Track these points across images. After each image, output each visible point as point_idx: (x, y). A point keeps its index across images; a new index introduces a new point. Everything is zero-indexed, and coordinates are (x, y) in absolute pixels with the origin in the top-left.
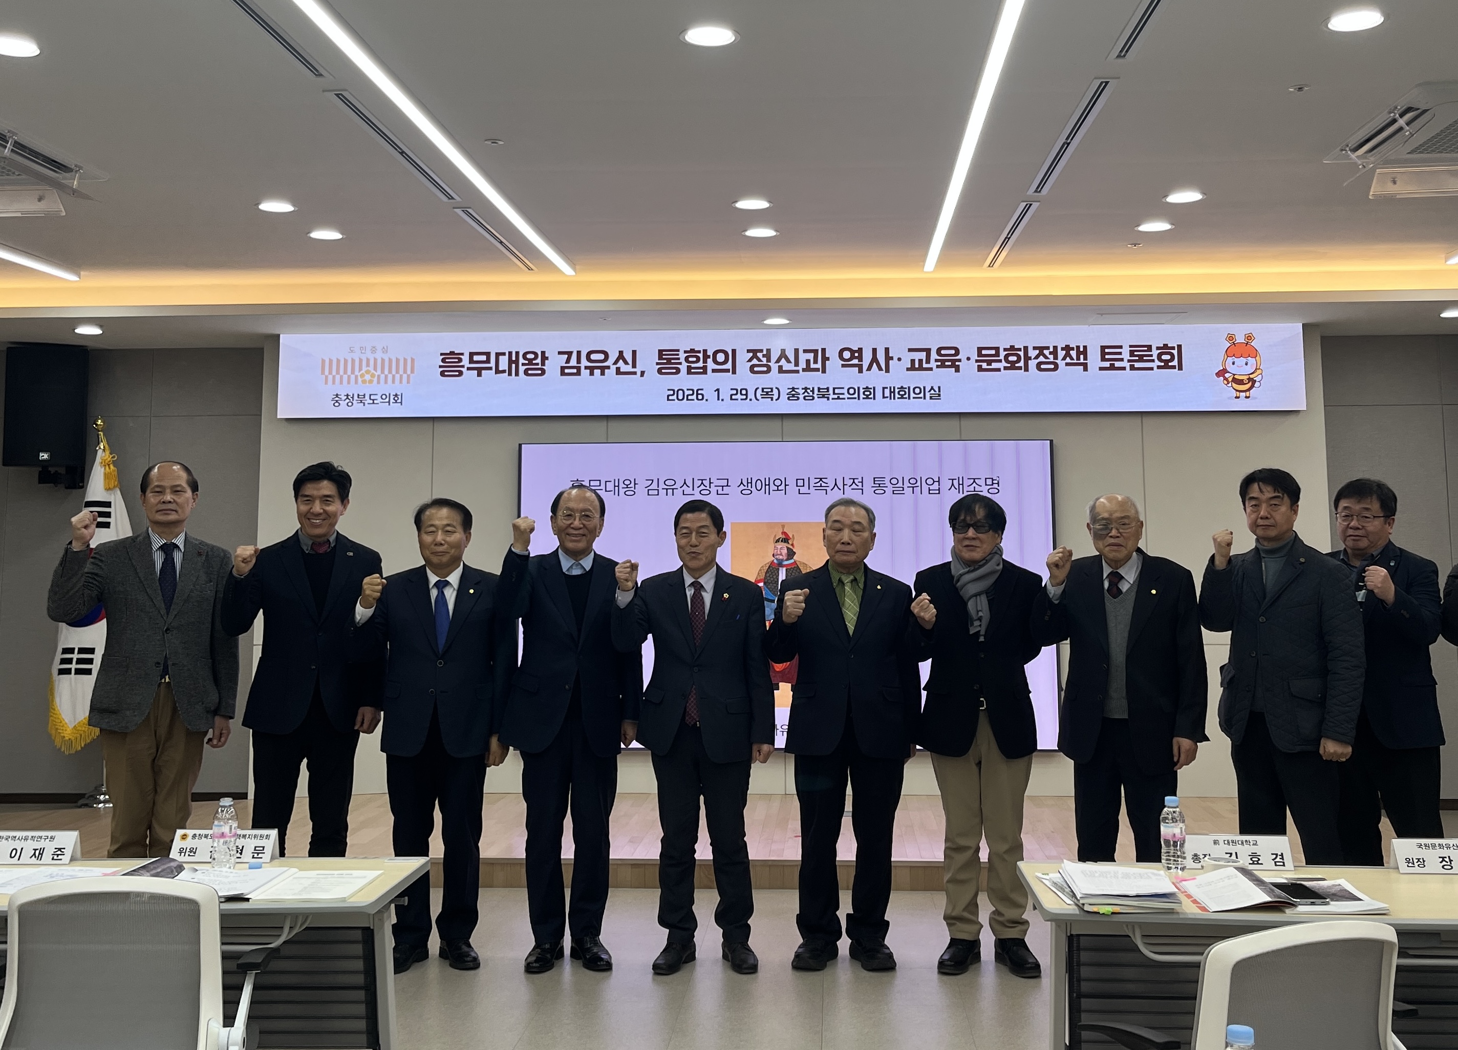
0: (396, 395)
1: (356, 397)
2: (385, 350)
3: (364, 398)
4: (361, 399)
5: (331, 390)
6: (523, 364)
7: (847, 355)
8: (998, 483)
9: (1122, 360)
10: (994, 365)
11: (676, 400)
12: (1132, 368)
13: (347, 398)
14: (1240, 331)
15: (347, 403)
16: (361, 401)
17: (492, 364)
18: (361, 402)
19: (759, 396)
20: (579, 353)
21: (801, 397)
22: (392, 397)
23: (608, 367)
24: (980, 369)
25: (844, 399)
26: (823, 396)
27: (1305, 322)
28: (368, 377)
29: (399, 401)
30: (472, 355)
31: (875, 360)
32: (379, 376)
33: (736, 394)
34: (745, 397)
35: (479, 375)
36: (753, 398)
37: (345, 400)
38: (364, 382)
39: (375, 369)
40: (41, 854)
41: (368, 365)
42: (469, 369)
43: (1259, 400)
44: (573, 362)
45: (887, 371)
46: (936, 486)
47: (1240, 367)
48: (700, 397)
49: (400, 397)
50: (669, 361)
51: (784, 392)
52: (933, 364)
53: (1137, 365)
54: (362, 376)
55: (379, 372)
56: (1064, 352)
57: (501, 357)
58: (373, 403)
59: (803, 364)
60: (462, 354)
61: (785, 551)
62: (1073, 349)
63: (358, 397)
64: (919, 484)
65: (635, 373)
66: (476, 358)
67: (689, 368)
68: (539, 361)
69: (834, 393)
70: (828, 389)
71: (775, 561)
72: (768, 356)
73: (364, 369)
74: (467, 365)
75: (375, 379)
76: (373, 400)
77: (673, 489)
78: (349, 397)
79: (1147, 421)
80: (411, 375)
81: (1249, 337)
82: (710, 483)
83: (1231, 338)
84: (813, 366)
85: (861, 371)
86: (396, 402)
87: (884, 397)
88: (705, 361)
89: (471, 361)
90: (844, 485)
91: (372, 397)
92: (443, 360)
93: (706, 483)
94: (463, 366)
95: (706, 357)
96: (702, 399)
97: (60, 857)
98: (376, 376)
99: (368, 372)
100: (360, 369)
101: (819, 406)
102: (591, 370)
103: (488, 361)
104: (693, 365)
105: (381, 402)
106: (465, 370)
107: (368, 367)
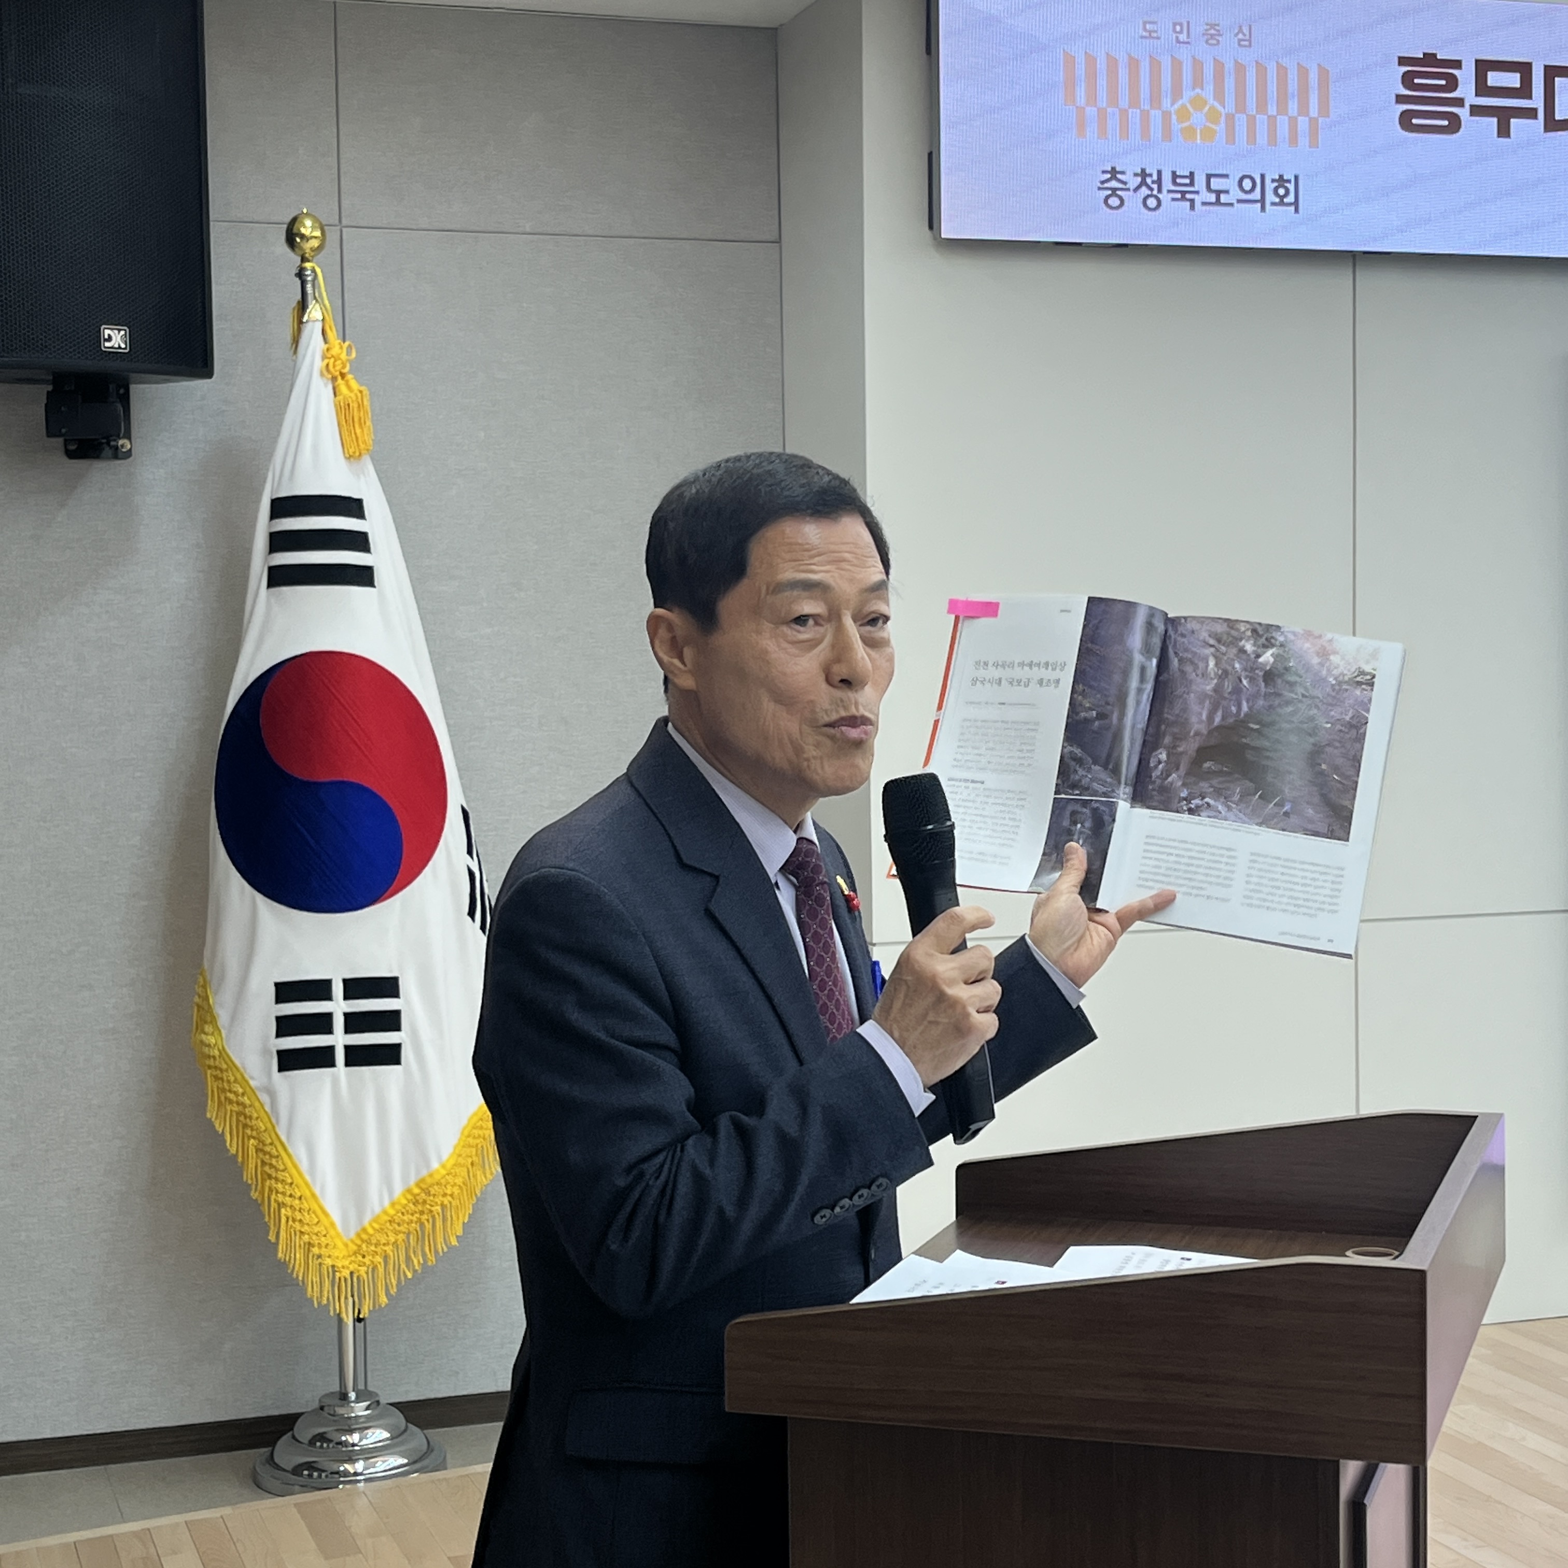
0: (1281, 181)
1: (1167, 184)
2: (1243, 35)
3: (1192, 184)
4: (1184, 187)
13: (1143, 183)
15: (1145, 199)
16: (1183, 193)
17: (1537, 101)
18: (1183, 198)
22: (1270, 186)
28: (1198, 120)
29: (1290, 199)
30: (1481, 67)
32: (1230, 118)
35: (1504, 131)
37: (1137, 189)
38: (1189, 132)
39: (1219, 93)
41: (1198, 82)
42: (1476, 110)
54: (1183, 114)
55: (1230, 106)
57: (1558, 82)
58: (1218, 202)
60: (1457, 64)
63: (1174, 183)
66: (1494, 79)
73: (1188, 93)
74: (1472, 100)
75: (1220, 130)
76: (1218, 193)
78: (1149, 180)
80: (1321, 120)
86: (1281, 203)
89: (1482, 87)
91: (1216, 184)
92: (1407, 80)
94: (1460, 102)
98: (1223, 119)
99: (1198, 102)
100: (1177, 93)
103: (1525, 90)
105: (1239, 201)
106: (1463, 113)
107: (1198, 90)
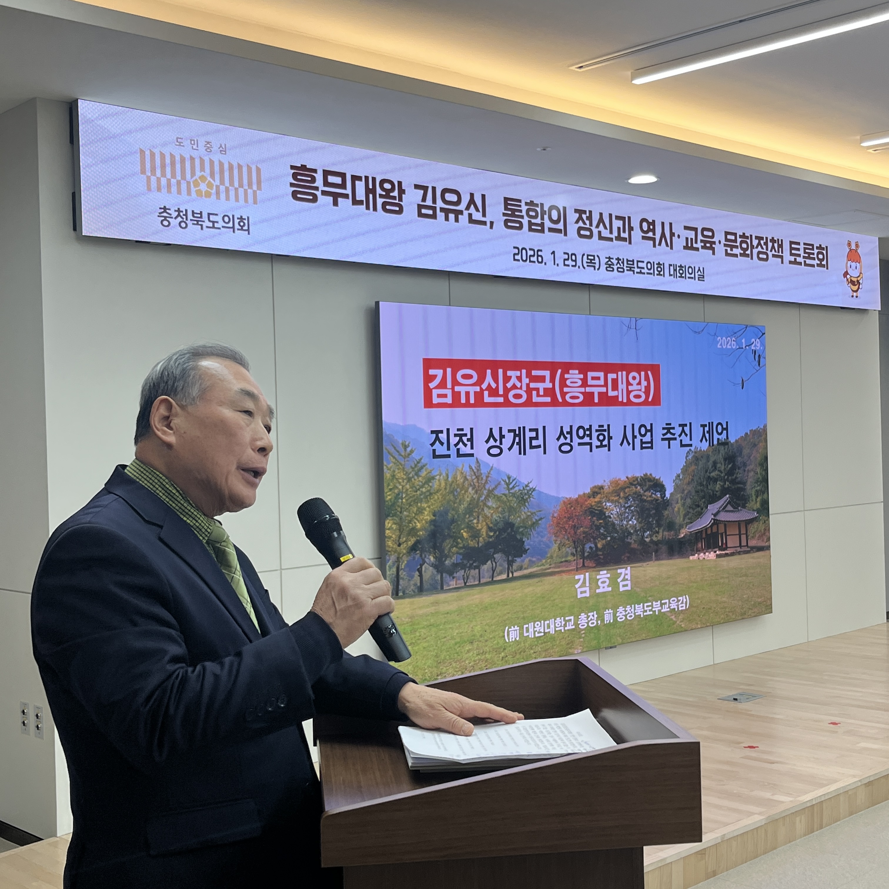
0: (241, 219)
1: (190, 216)
3: (201, 217)
4: (197, 218)
5: (158, 199)
6: (380, 196)
7: (645, 226)
10: (735, 251)
11: (521, 260)
12: (806, 265)
13: (179, 215)
14: (853, 239)
15: (180, 223)
16: (198, 221)
17: (348, 191)
18: (197, 224)
19: (585, 265)
20: (434, 189)
21: (615, 267)
22: (237, 221)
23: (461, 212)
24: (727, 254)
25: (644, 273)
26: (630, 270)
28: (203, 187)
29: (246, 228)
30: (325, 173)
31: (663, 235)
32: (218, 187)
33: (568, 259)
34: (574, 263)
35: (335, 203)
36: (581, 267)
37: (176, 218)
38: (199, 193)
39: (212, 175)
41: (202, 169)
44: (429, 201)
45: (672, 247)
47: (854, 271)
48: (540, 259)
49: (246, 222)
50: (513, 213)
51: (604, 261)
52: (699, 245)
53: (808, 261)
54: (196, 184)
55: (217, 182)
56: (771, 244)
57: (357, 182)
58: (213, 227)
59: (615, 234)
60: (315, 171)
62: (776, 241)
63: (193, 216)
65: (484, 223)
66: (331, 179)
67: (530, 224)
68: (395, 193)
69: (638, 267)
72: (590, 218)
73: (198, 174)
74: (322, 188)
75: (213, 192)
76: (213, 222)
78: (181, 214)
80: (258, 192)
81: (857, 245)
83: (849, 244)
84: (622, 235)
85: (654, 245)
86: (242, 229)
87: (670, 275)
88: (542, 219)
89: (326, 182)
91: (212, 218)
92: (294, 176)
94: (317, 188)
95: (543, 213)
96: (542, 262)
98: (214, 187)
99: (203, 178)
100: (193, 174)
101: (628, 280)
102: (446, 212)
103: (343, 185)
104: (533, 221)
105: (223, 227)
106: (318, 193)
107: (203, 173)
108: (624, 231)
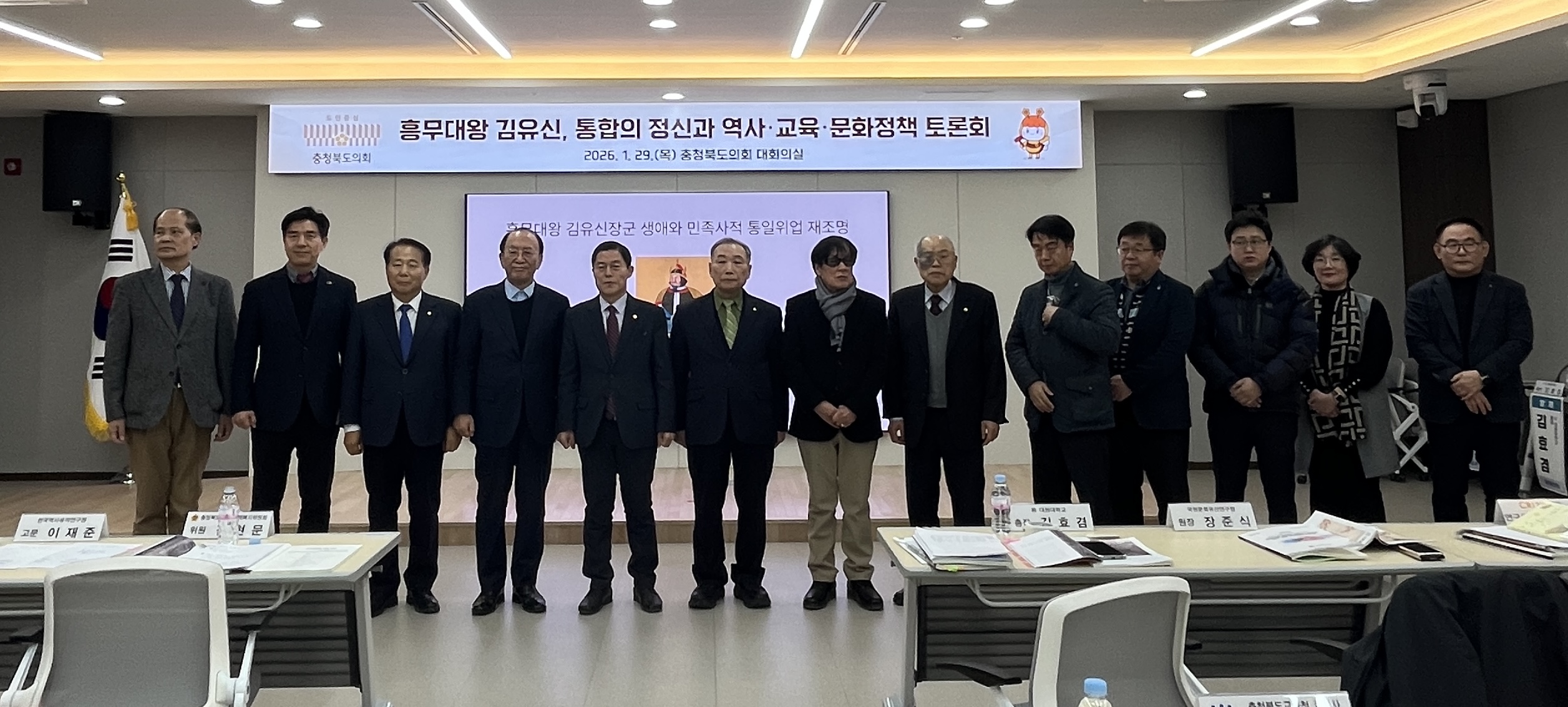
0: (365, 155)
1: (333, 156)
2: (356, 119)
3: (340, 157)
4: (337, 158)
5: (313, 150)
6: (468, 130)
7: (729, 124)
8: (847, 226)
9: (942, 128)
10: (845, 133)
11: (592, 160)
12: (951, 135)
13: (326, 157)
14: (1033, 108)
15: (326, 161)
17: (443, 130)
18: (337, 161)
19: (658, 156)
20: (513, 121)
21: (692, 157)
22: (362, 156)
23: (537, 133)
24: (834, 135)
25: (726, 159)
26: (710, 157)
27: (1083, 99)
28: (342, 140)
29: (368, 160)
30: (426, 123)
31: (751, 127)
33: (640, 155)
35: (433, 138)
36: (655, 159)
37: (324, 159)
38: (339, 143)
39: (348, 134)
40: (75, 533)
41: (342, 130)
42: (424, 134)
43: (1048, 160)
44: (509, 128)
45: (761, 136)
46: (798, 228)
47: (1033, 135)
48: (611, 157)
49: (368, 156)
50: (586, 128)
51: (679, 153)
52: (797, 131)
53: (954, 133)
54: (338, 139)
55: (351, 136)
56: (899, 122)
57: (450, 124)
58: (347, 161)
59: (694, 132)
60: (418, 122)
61: (679, 280)
62: (905, 120)
63: (335, 157)
64: (784, 226)
65: (559, 138)
66: (429, 125)
67: (603, 134)
68: (480, 127)
69: (719, 155)
70: (713, 151)
71: (672, 288)
72: (666, 124)
73: (339, 133)
74: (423, 130)
75: (348, 142)
76: (347, 159)
77: (589, 231)
79: (961, 176)
80: (378, 139)
81: (1040, 111)
82: (619, 226)
83: (1026, 112)
84: (701, 132)
85: (740, 137)
86: (366, 160)
87: (758, 157)
88: (615, 129)
89: (426, 128)
90: (726, 227)
91: (346, 156)
92: (404, 127)
93: (616, 226)
94: (419, 132)
95: (616, 125)
96: (613, 159)
97: (91, 535)
98: (349, 139)
99: (342, 136)
100: (336, 133)
101: (707, 165)
102: (523, 134)
103: (439, 128)
104: (605, 131)
106: (420, 135)
107: (342, 132)
108: (704, 129)
